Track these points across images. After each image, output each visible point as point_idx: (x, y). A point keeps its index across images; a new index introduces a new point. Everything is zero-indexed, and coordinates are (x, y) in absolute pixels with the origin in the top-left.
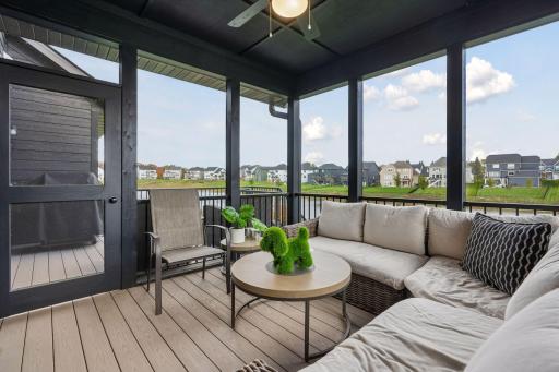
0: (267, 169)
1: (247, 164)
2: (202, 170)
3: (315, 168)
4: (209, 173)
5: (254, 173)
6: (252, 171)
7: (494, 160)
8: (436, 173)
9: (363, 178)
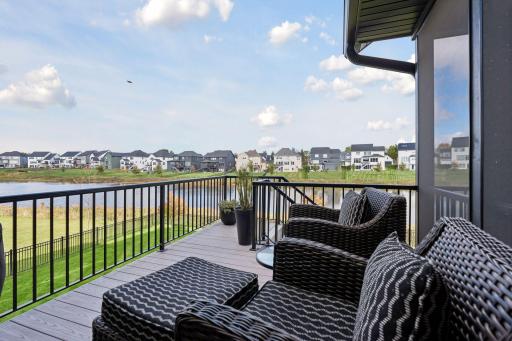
0: (120, 156)
1: (93, 149)
2: (23, 155)
3: (174, 156)
4: (35, 159)
5: (103, 160)
6: (100, 158)
7: (315, 151)
8: (279, 160)
9: (220, 165)
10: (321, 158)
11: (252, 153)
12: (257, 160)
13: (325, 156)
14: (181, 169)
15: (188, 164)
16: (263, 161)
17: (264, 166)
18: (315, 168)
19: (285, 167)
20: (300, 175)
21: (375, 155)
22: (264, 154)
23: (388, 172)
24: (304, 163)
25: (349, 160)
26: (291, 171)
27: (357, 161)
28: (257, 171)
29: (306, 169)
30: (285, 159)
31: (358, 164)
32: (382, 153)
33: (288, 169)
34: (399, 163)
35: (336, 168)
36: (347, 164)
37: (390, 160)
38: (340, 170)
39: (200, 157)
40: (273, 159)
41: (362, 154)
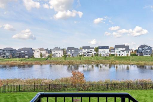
7: (69, 49)
8: (54, 52)
9: (26, 55)
10: (71, 52)
11: (41, 49)
12: (44, 52)
13: (73, 51)
14: (4, 56)
15: (8, 54)
16: (46, 53)
17: (47, 55)
18: (69, 56)
19: (56, 55)
20: (63, 58)
21: (91, 51)
22: (47, 50)
23: (95, 57)
24: (64, 53)
25: (82, 52)
26: (59, 57)
27: (84, 53)
28: (44, 57)
29: (65, 56)
30: (56, 52)
31: (85, 54)
32: (93, 50)
33: (57, 56)
34: (99, 54)
35: (77, 56)
36: (81, 54)
37: (96, 52)
38: (79, 56)
39: (15, 50)
40: (51, 52)
41: (86, 50)
